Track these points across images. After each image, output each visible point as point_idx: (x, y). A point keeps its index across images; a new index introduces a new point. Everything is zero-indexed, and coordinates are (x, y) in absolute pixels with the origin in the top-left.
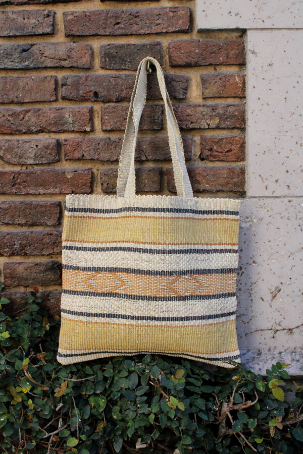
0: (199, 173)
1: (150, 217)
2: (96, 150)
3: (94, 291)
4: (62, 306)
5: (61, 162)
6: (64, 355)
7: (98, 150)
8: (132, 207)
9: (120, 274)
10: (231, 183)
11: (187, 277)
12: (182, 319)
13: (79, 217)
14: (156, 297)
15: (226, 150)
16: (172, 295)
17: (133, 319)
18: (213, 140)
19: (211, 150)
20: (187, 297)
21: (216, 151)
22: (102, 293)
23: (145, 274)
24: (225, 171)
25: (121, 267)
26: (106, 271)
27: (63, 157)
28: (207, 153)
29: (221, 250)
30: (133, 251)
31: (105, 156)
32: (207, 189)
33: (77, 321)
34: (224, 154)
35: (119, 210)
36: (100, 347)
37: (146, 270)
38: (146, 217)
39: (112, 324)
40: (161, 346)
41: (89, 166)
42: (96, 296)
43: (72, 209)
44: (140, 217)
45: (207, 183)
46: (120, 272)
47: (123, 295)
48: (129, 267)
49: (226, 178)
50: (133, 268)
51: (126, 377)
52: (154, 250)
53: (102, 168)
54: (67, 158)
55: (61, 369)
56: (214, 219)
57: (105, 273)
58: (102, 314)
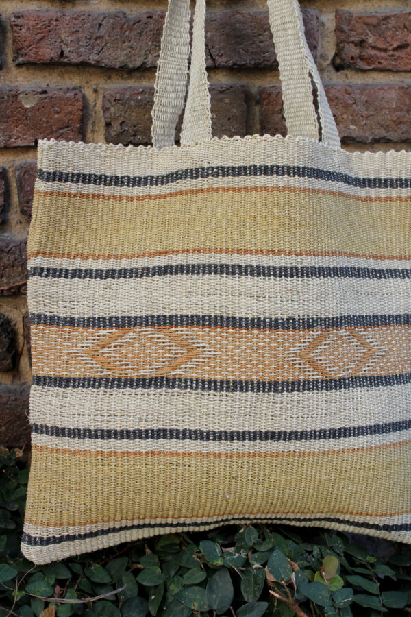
0: (337, 98)
1: (256, 188)
2: (94, 39)
3: (117, 375)
4: (33, 418)
5: (4, 70)
6: (41, 539)
7: (98, 42)
8: (206, 166)
9: (183, 331)
10: (405, 123)
11: (342, 332)
12: (335, 434)
13: (70, 195)
14: (276, 383)
15: (395, 44)
16: (313, 375)
17: (220, 439)
18: (369, 21)
19: (361, 44)
20: (344, 379)
21: (374, 48)
22: (138, 380)
23: (247, 328)
24: (393, 95)
25: (184, 312)
26: (147, 325)
27: (10, 57)
28: (353, 51)
29: (403, 271)
30: (216, 273)
31: (116, 56)
32: (354, 135)
33: (76, 453)
34: (391, 53)
35: (168, 176)
36: (133, 513)
37: (250, 317)
38: (246, 189)
39: (166, 454)
40: (283, 503)
41: (74, 81)
42: (125, 386)
43: (55, 173)
44: (229, 189)
45: (354, 122)
46: (182, 326)
47: (192, 382)
48: (207, 313)
49: (395, 110)
50: (218, 313)
51: (203, 584)
52: (269, 267)
53: (106, 86)
54: (21, 59)
55: (31, 575)
56: (386, 200)
57: (144, 329)
58: (140, 431)
